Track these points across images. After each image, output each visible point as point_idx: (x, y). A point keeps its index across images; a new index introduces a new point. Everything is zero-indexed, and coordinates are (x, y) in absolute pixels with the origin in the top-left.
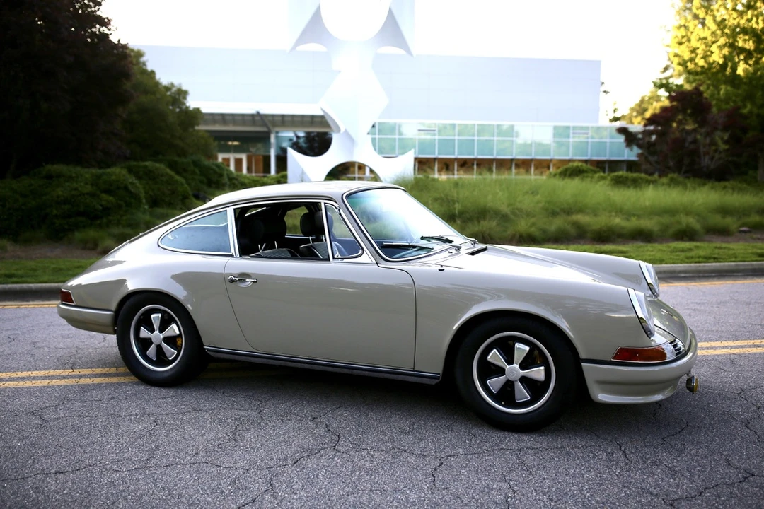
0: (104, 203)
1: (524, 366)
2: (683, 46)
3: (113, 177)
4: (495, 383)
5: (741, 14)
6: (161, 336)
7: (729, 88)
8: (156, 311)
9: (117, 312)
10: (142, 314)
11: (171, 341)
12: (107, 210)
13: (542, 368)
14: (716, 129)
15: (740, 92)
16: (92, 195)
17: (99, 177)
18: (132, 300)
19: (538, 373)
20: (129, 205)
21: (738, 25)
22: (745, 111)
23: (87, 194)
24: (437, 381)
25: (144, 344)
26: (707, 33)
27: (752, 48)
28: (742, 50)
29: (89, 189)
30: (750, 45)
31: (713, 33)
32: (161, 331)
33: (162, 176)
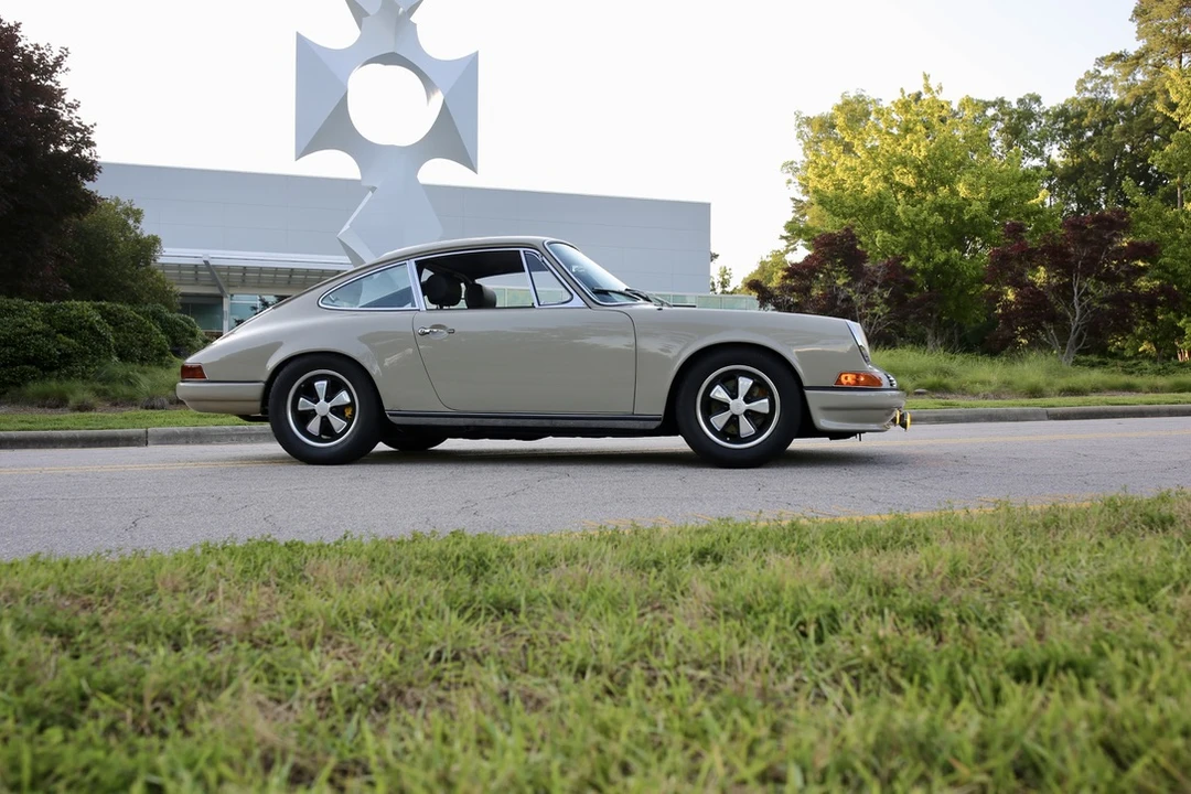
0: (62, 346)
1: (747, 400)
2: (825, 181)
3: (74, 312)
4: (719, 421)
5: (897, 140)
6: (329, 405)
7: (886, 234)
8: (321, 377)
9: (269, 383)
10: (304, 382)
11: (338, 411)
12: (66, 358)
13: (766, 401)
14: (875, 283)
15: (901, 239)
16: (47, 335)
17: (52, 311)
18: (292, 366)
19: (762, 405)
20: (96, 352)
21: (894, 154)
22: (909, 265)
23: (39, 333)
24: (658, 423)
25: (304, 418)
26: (855, 162)
27: (913, 185)
28: (901, 187)
29: (40, 326)
30: (910, 181)
31: (862, 162)
32: (328, 400)
33: (128, 320)
